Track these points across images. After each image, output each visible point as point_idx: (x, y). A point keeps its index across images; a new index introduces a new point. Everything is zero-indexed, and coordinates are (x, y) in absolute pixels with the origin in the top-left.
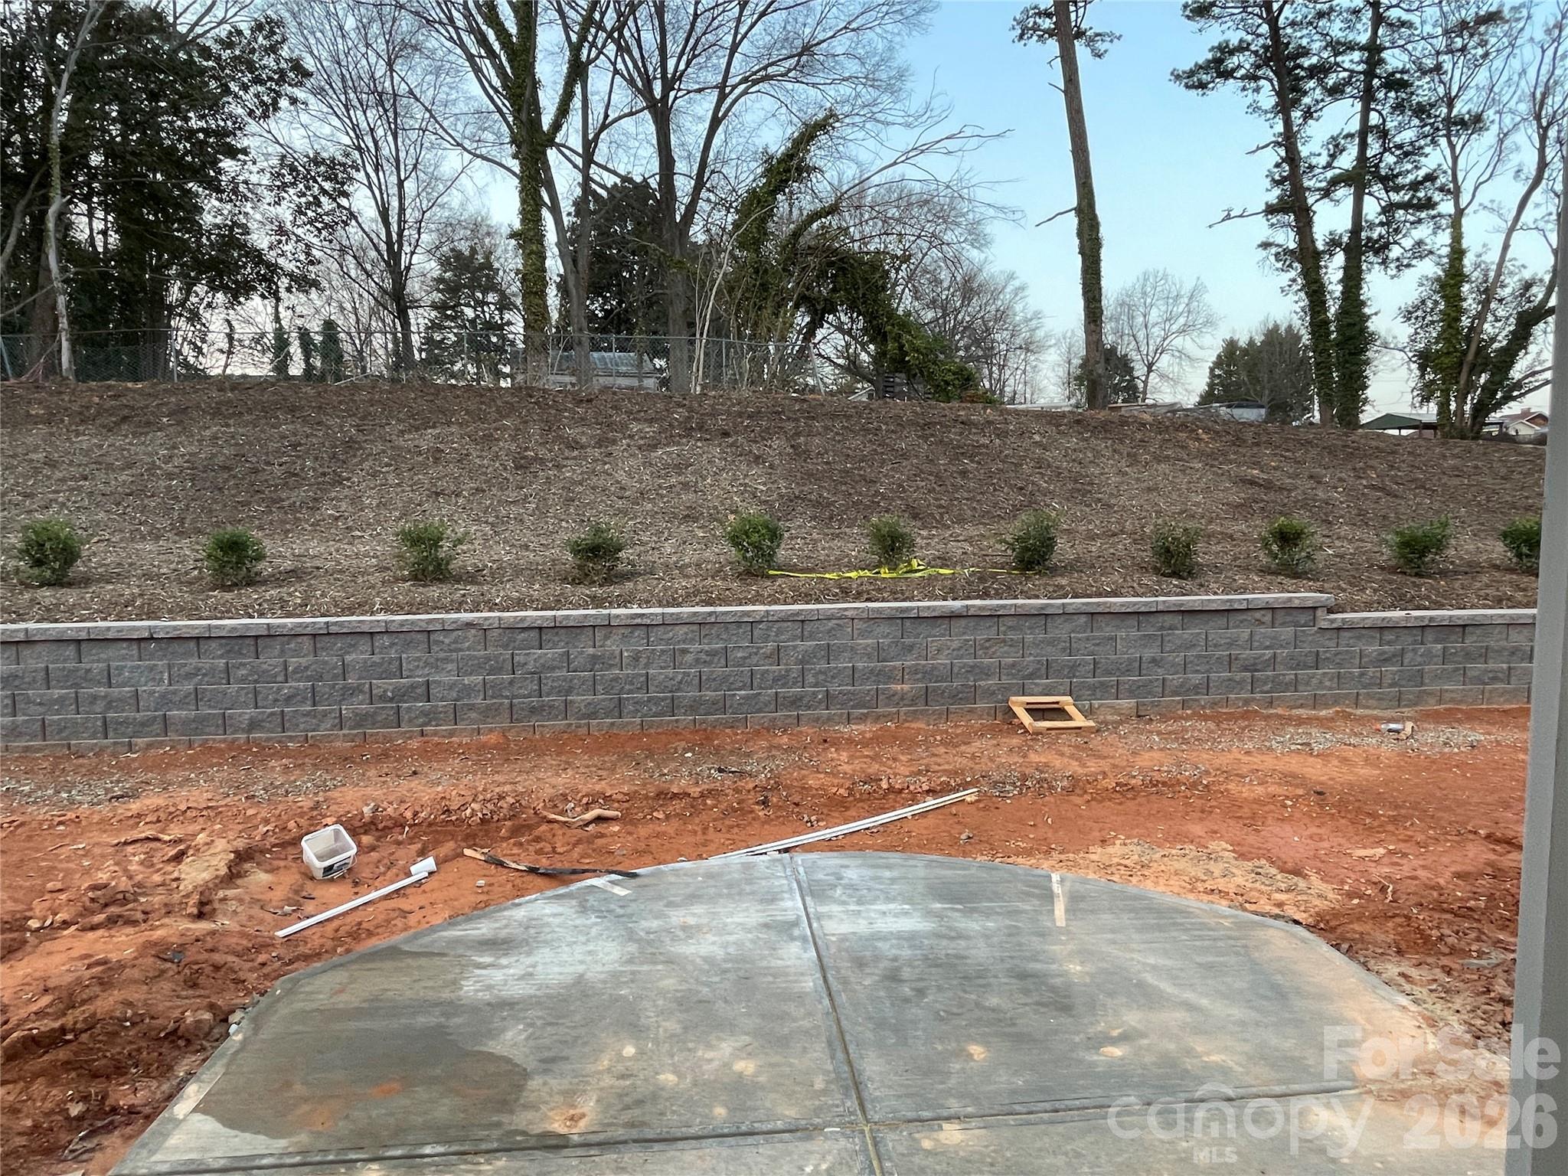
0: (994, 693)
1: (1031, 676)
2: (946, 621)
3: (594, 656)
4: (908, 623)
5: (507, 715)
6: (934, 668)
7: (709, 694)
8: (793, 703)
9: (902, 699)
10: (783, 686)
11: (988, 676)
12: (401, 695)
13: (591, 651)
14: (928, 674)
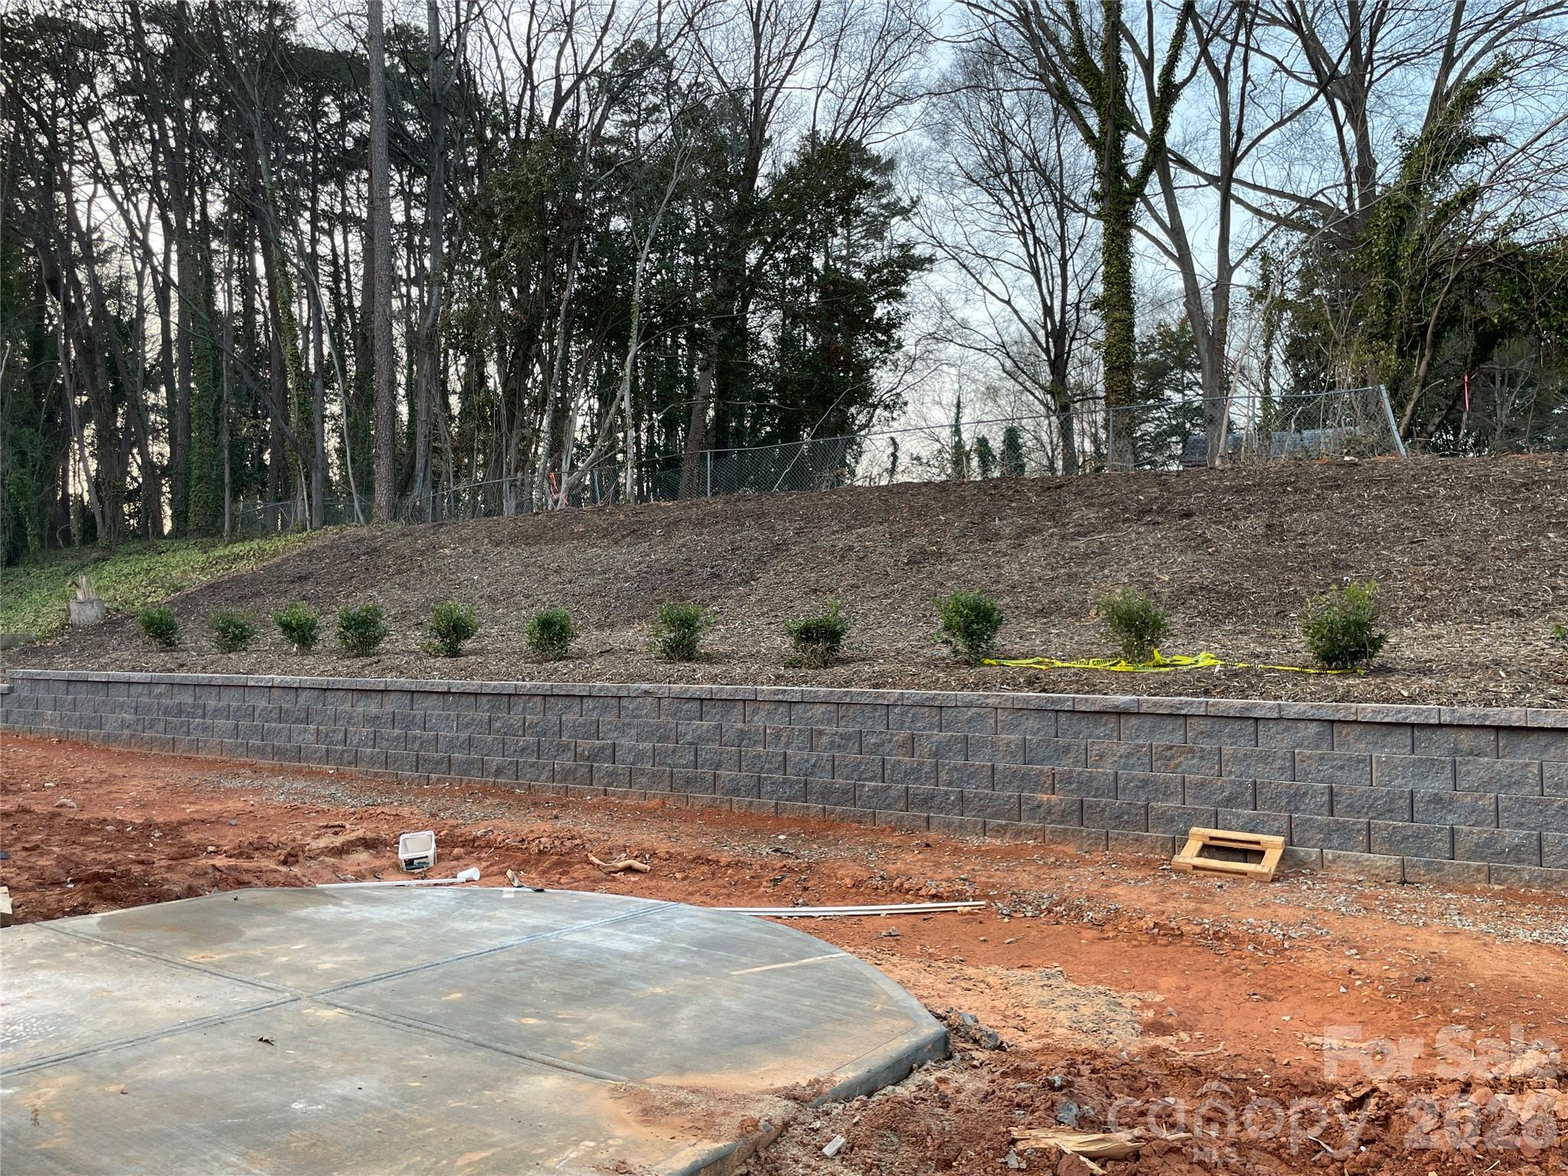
0: (1172, 820)
1: (1229, 802)
2: (1113, 719)
3: (742, 731)
4: (1063, 718)
5: (667, 782)
6: (1091, 778)
7: (840, 782)
8: (925, 801)
9: (1049, 812)
10: (916, 780)
11: (1167, 796)
12: (595, 756)
13: (740, 725)
14: (1086, 784)
